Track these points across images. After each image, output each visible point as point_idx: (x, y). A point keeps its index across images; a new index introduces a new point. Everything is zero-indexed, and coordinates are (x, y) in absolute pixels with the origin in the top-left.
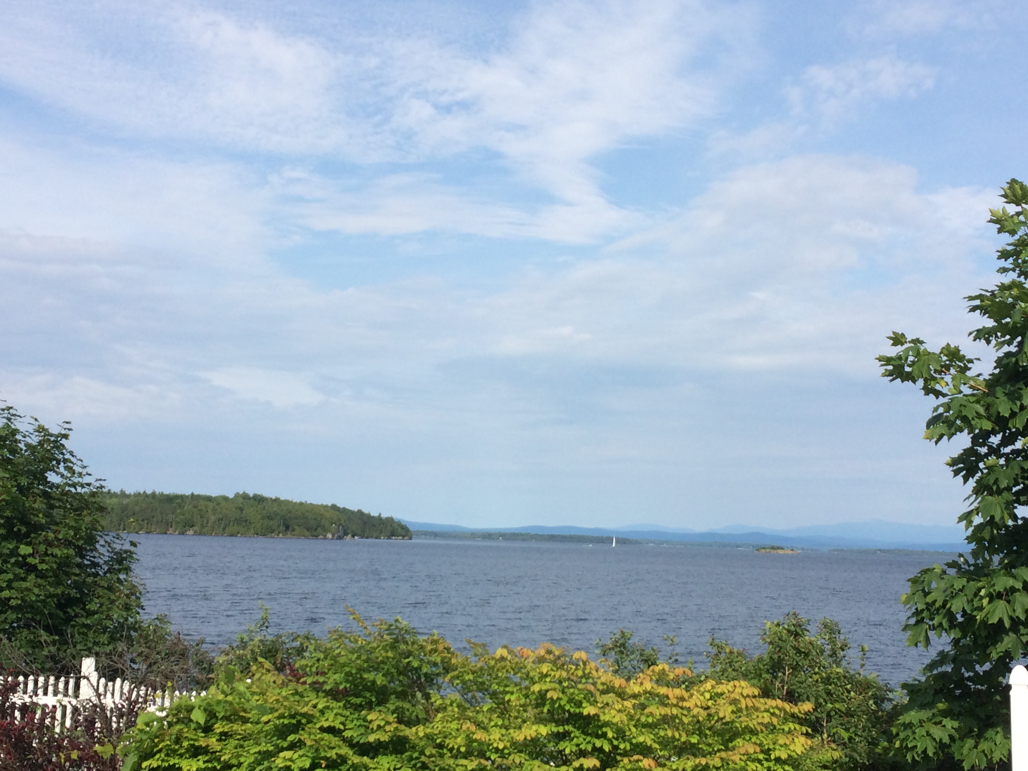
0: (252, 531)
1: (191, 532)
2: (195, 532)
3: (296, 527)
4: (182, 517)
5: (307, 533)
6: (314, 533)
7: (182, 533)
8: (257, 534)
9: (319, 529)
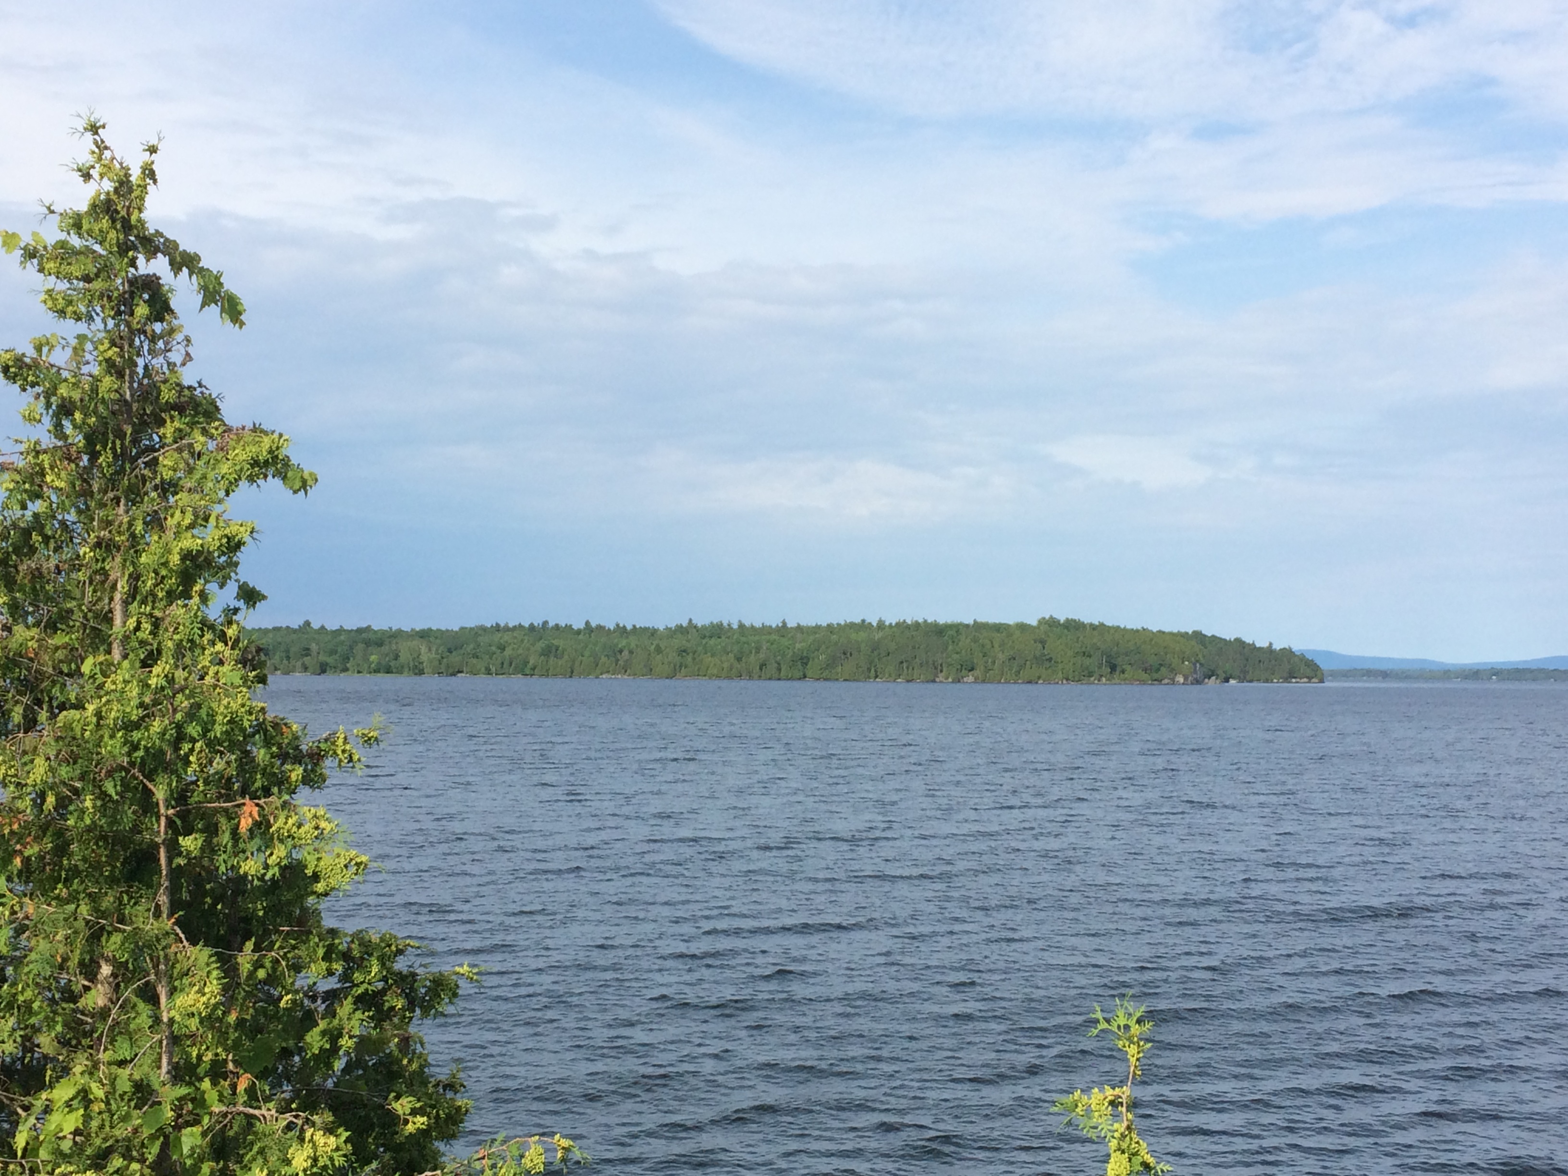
0: (1060, 675)
1: (971, 679)
2: (976, 679)
3: (1128, 668)
4: (955, 656)
5: (1145, 676)
6: (1156, 676)
7: (958, 681)
8: (1067, 679)
9: (1163, 670)
